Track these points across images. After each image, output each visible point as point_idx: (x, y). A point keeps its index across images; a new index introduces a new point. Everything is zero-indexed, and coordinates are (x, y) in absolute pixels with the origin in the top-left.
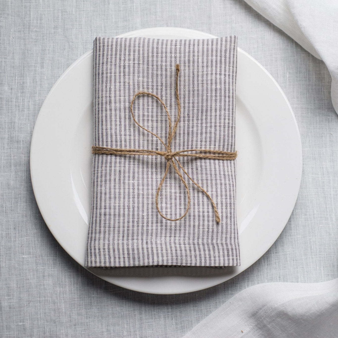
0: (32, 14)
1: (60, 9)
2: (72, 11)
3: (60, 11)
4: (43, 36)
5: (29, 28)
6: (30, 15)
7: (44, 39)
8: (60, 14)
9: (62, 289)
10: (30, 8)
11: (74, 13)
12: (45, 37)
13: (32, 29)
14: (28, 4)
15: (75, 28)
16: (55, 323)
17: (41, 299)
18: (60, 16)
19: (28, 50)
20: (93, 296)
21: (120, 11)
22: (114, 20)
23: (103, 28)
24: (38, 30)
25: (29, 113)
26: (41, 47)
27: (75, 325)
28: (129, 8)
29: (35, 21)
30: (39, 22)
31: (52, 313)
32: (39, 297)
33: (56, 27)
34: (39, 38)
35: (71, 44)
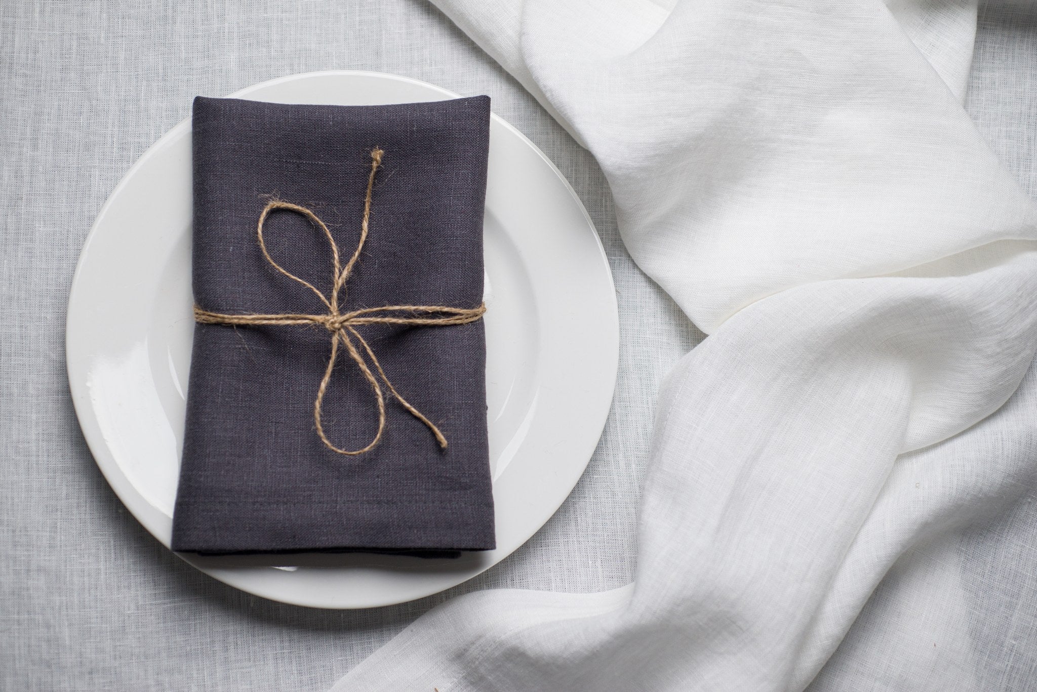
0: (17, 39)
1: (75, 32)
2: (99, 37)
3: (75, 37)
4: (39, 86)
5: (11, 68)
6: (13, 41)
7: (39, 92)
8: (75, 43)
9: (64, 598)
10: (14, 28)
11: (103, 41)
12: (42, 88)
13: (16, 70)
14: (11, 19)
15: (105, 71)
16: (49, 666)
17: (22, 617)
18: (75, 46)
19: (6, 112)
20: (129, 612)
21: (197, 37)
22: (183, 55)
23: (161, 71)
24: (28, 73)
25: (6, 239)
26: (33, 106)
27: (91, 673)
28: (216, 31)
29: (23, 55)
30: (31, 56)
31: (44, 645)
32: (18, 613)
33: (64, 69)
34: (31, 88)
35: (94, 102)
